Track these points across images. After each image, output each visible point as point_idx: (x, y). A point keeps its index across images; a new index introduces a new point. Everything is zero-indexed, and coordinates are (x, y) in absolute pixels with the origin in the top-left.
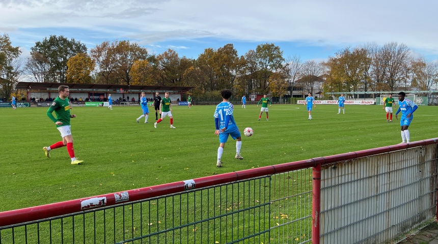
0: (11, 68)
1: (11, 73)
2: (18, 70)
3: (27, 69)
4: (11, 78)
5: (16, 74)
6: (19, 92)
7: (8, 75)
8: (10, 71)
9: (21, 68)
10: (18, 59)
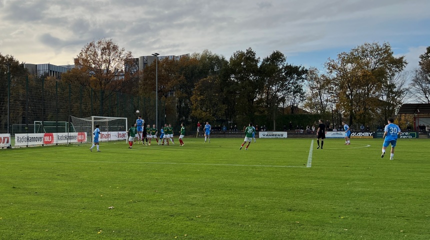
0: (393, 86)
1: (393, 93)
2: (401, 89)
3: (414, 86)
4: (393, 99)
5: (399, 93)
6: (403, 118)
7: (388, 97)
8: (391, 90)
9: (406, 86)
10: (402, 73)
